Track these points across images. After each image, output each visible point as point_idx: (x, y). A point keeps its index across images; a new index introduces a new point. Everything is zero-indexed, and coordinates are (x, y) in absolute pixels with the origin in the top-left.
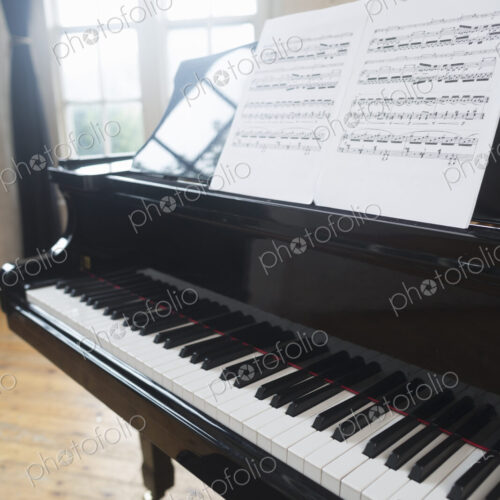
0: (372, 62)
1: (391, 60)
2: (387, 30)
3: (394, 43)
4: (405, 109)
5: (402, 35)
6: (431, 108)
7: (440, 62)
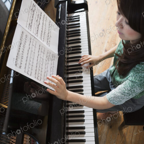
0: (33, 31)
1: (34, 27)
2: (27, 24)
3: (31, 24)
4: (44, 29)
5: (29, 22)
6: (44, 24)
7: (37, 18)
